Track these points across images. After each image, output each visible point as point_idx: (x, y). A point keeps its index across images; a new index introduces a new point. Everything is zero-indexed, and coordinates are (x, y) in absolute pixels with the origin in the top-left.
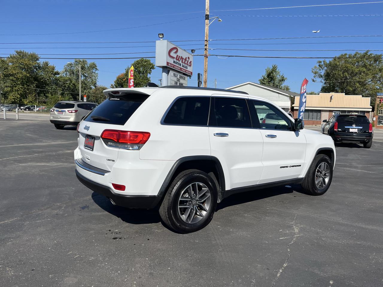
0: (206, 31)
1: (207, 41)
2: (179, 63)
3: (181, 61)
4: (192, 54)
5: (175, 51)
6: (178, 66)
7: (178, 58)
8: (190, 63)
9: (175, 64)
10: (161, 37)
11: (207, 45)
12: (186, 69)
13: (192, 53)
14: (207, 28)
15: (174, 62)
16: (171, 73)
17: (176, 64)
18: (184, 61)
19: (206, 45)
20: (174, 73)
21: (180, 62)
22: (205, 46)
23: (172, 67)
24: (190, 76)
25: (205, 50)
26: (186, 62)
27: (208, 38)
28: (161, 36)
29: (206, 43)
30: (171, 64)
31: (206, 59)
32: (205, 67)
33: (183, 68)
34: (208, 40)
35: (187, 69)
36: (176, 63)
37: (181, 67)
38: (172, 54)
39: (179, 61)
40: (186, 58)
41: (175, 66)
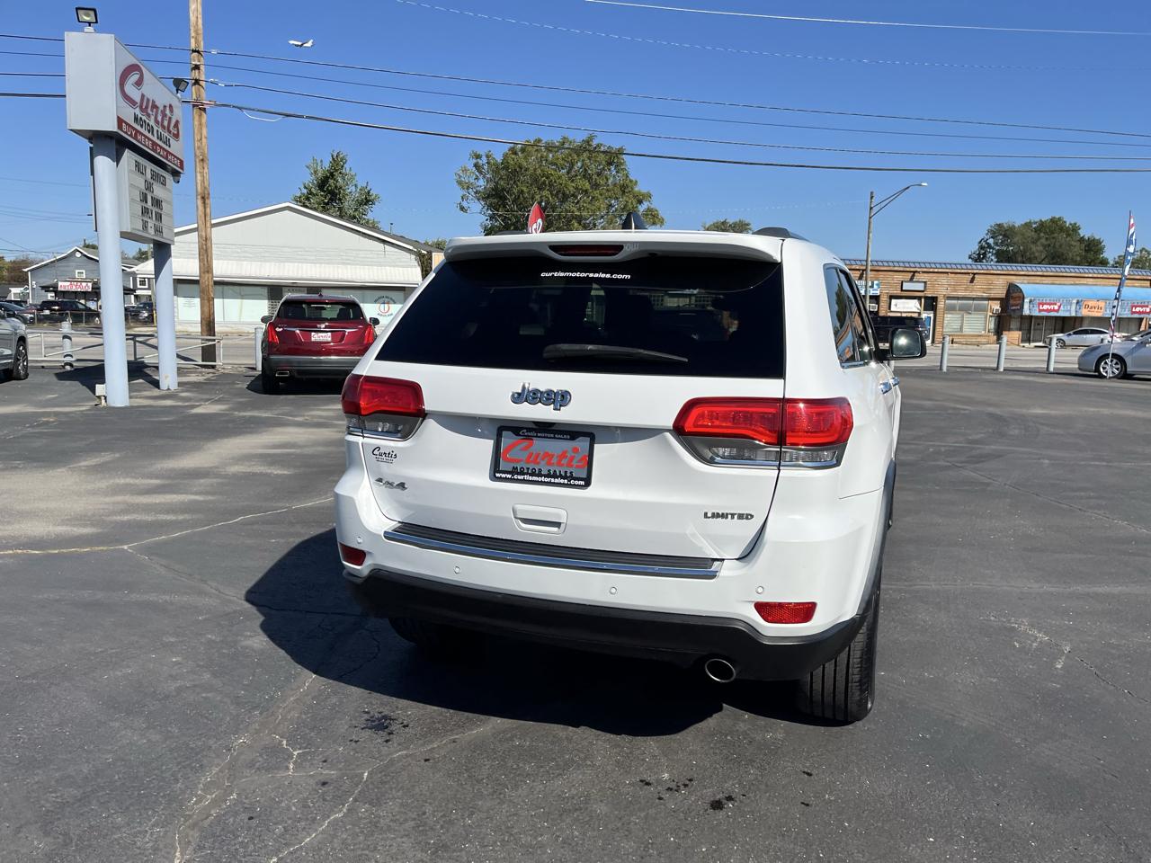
0: (192, 18)
1: (198, 52)
2: (148, 125)
3: (153, 117)
4: (179, 95)
6: (146, 133)
7: (147, 106)
8: (174, 127)
9: (139, 128)
10: (87, 18)
11: (202, 68)
12: (168, 149)
13: (177, 90)
14: (196, 6)
15: (136, 119)
16: (129, 159)
17: (142, 126)
18: (159, 118)
19: (197, 67)
20: (136, 159)
21: (152, 122)
22: (194, 69)
23: (131, 135)
24: (176, 174)
26: (166, 123)
27: (202, 43)
28: (88, 15)
29: (195, 61)
30: (130, 126)
31: (200, 116)
32: (198, 144)
33: (159, 142)
34: (201, 49)
35: (170, 146)
36: (142, 122)
37: (155, 139)
38: (130, 89)
39: (149, 116)
40: (165, 107)
41: (139, 132)
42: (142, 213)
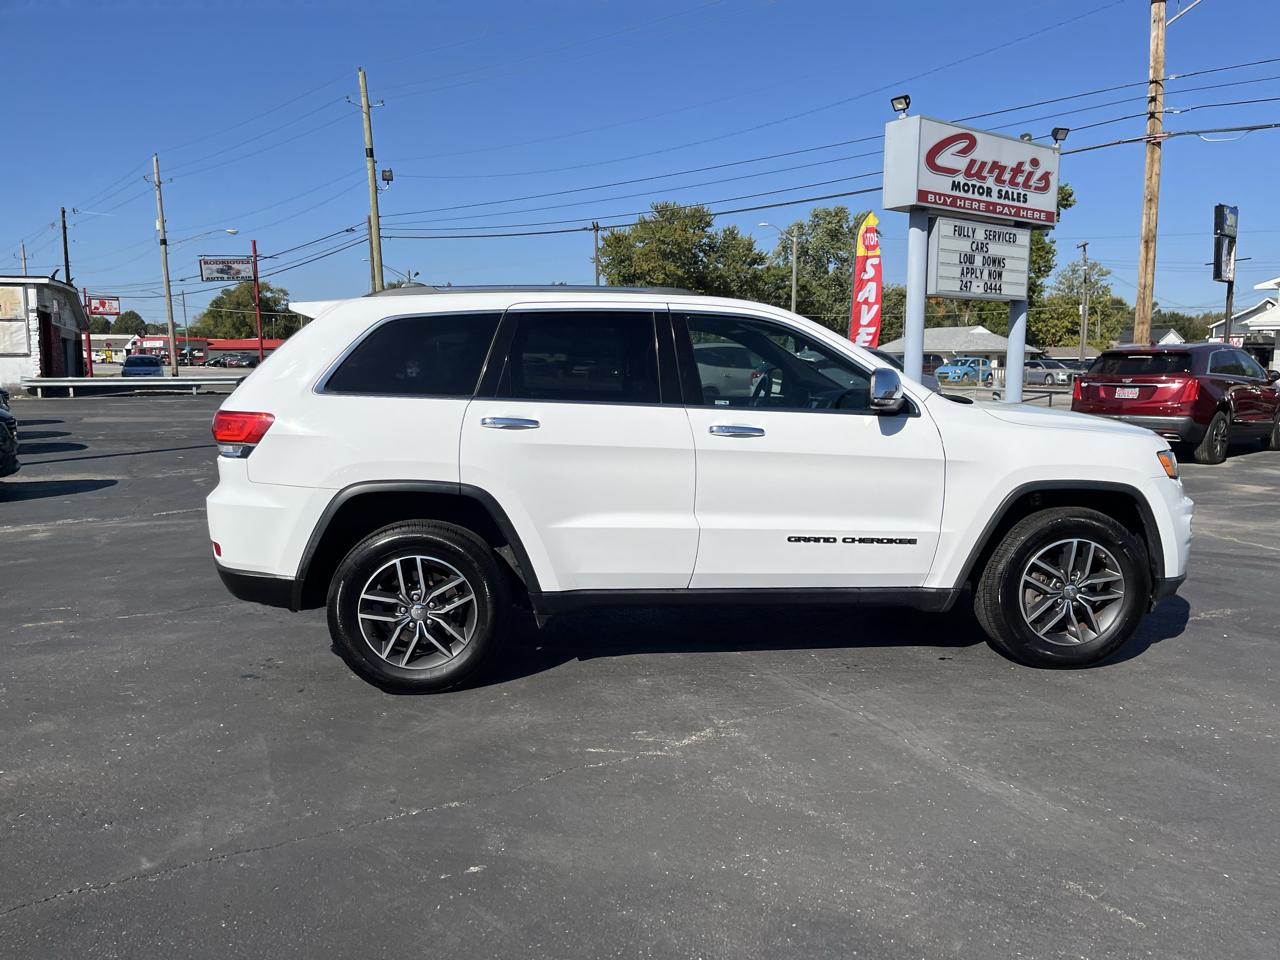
0: (1152, 47)
1: (1156, 82)
2: (981, 187)
3: (991, 179)
4: (1057, 146)
5: (962, 145)
6: (977, 196)
7: (975, 170)
8: (1040, 179)
9: (962, 194)
10: (900, 107)
11: (1160, 98)
12: (1021, 205)
13: (1057, 140)
14: (1157, 33)
15: (955, 186)
16: (943, 226)
17: (966, 191)
18: (1007, 176)
19: (1153, 99)
20: (957, 224)
21: (990, 182)
22: (1150, 102)
23: (945, 203)
24: (1038, 228)
25: (1150, 118)
26: (1020, 179)
27: (1163, 71)
28: (901, 104)
29: (1151, 90)
30: (941, 195)
31: (1152, 152)
32: (1146, 183)
33: (1002, 201)
34: (1162, 75)
35: (1025, 201)
36: (966, 188)
37: (994, 198)
38: (947, 159)
39: (984, 178)
40: (1021, 164)
41: (961, 198)
42: (962, 274)
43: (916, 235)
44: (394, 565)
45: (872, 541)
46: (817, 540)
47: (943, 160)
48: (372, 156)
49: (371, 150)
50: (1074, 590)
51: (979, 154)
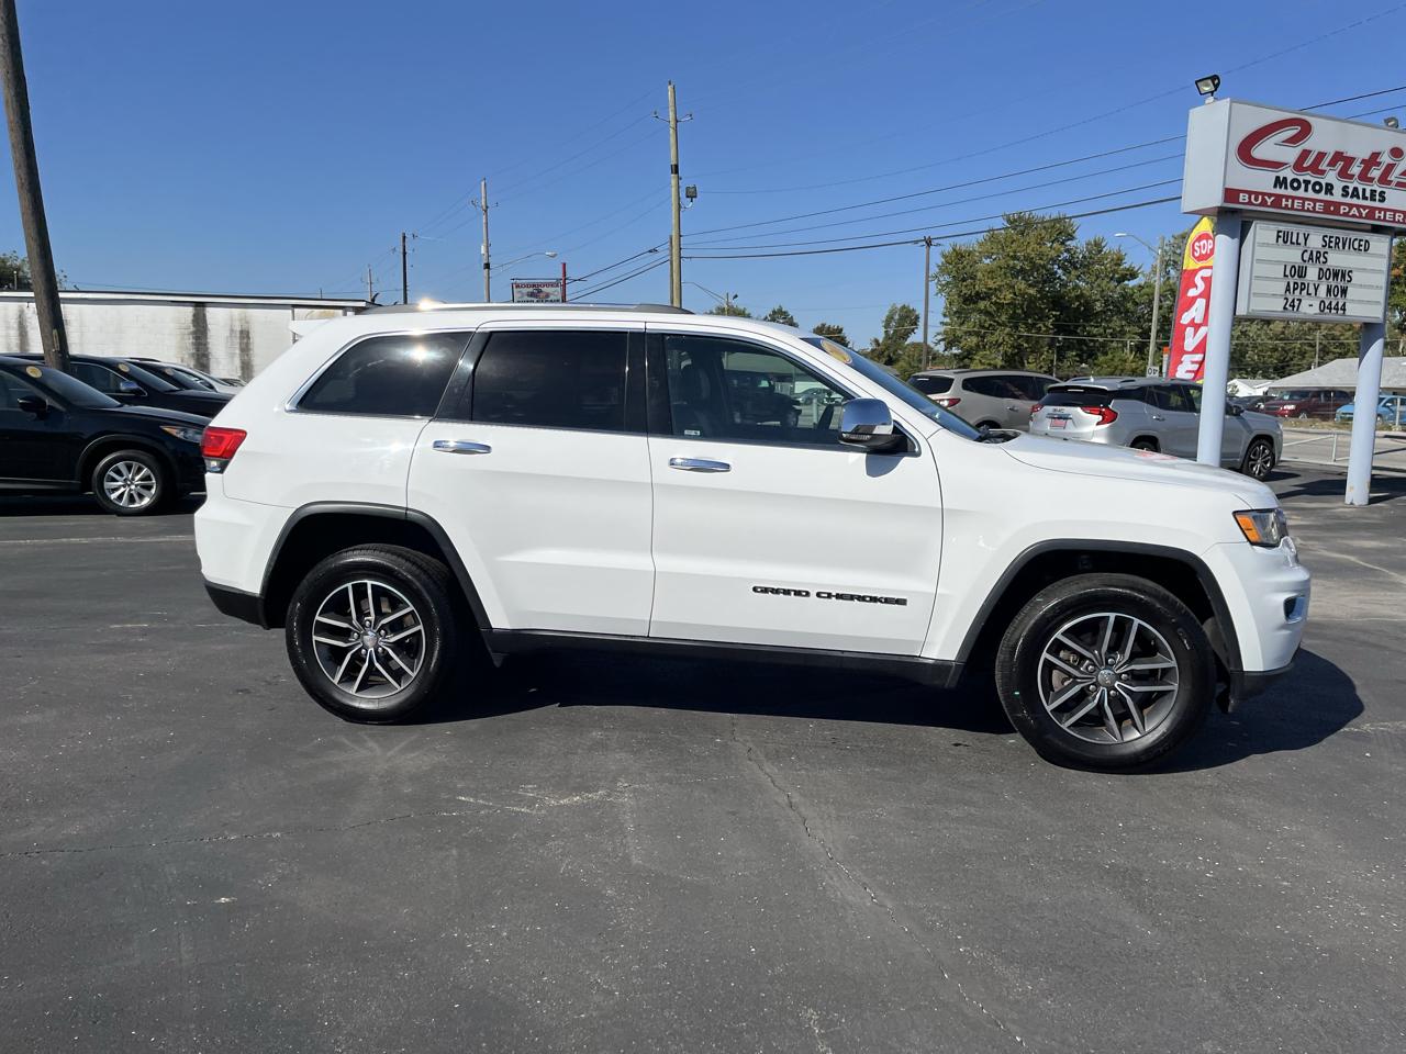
2: (1317, 183)
3: (1332, 173)
5: (1289, 133)
6: (1311, 194)
9: (1290, 192)
10: (1207, 89)
12: (1377, 204)
15: (1280, 182)
16: (1262, 233)
18: (1356, 170)
20: (1281, 228)
21: (1331, 177)
23: (1264, 203)
26: (1375, 173)
28: (1207, 85)
30: (1258, 193)
33: (1348, 200)
35: (1383, 199)
36: (1296, 184)
37: (1337, 197)
38: (1268, 150)
39: (1322, 172)
40: (1375, 155)
41: (1287, 197)
42: (1288, 290)
43: (1224, 243)
44: (347, 588)
45: (852, 598)
46: (787, 592)
47: (1260, 152)
48: (677, 172)
49: (677, 166)
50: (1110, 677)
51: (1314, 143)
